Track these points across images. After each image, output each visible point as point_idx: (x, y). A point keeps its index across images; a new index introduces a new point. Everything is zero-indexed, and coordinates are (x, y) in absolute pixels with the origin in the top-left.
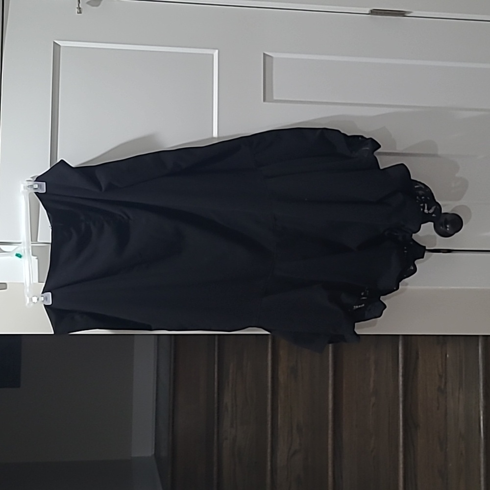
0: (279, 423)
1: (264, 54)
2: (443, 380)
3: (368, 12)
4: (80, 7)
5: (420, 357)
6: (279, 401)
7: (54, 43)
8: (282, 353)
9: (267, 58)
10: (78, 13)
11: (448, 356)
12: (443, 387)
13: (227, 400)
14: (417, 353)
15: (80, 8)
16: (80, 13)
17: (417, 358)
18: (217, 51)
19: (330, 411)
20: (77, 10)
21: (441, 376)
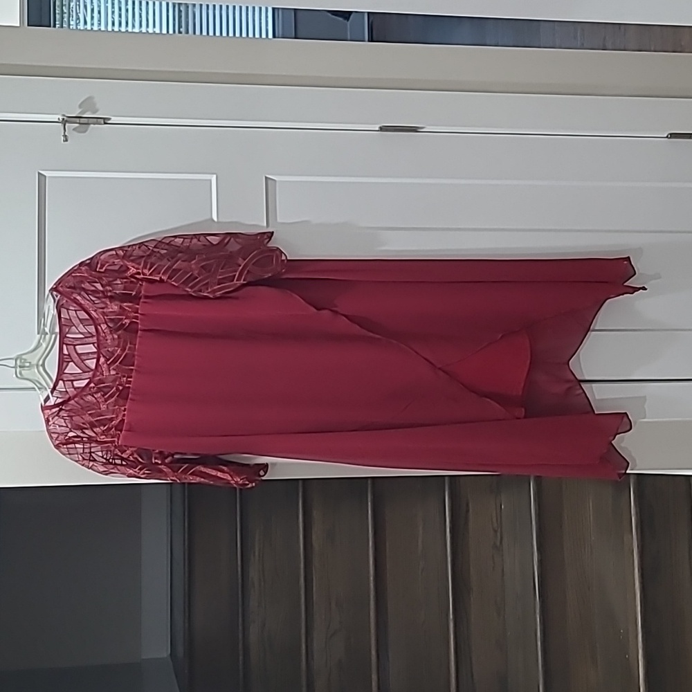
0: (314, 598)
1: (266, 178)
2: (499, 534)
3: (377, 129)
4: (66, 134)
5: (471, 510)
6: (314, 572)
7: (39, 173)
8: (316, 514)
9: (269, 182)
10: (64, 141)
11: (503, 507)
12: (498, 543)
13: (254, 574)
14: (467, 505)
15: (66, 136)
16: (66, 140)
17: (468, 511)
18: (215, 176)
19: (372, 578)
20: (62, 138)
21: (495, 531)
